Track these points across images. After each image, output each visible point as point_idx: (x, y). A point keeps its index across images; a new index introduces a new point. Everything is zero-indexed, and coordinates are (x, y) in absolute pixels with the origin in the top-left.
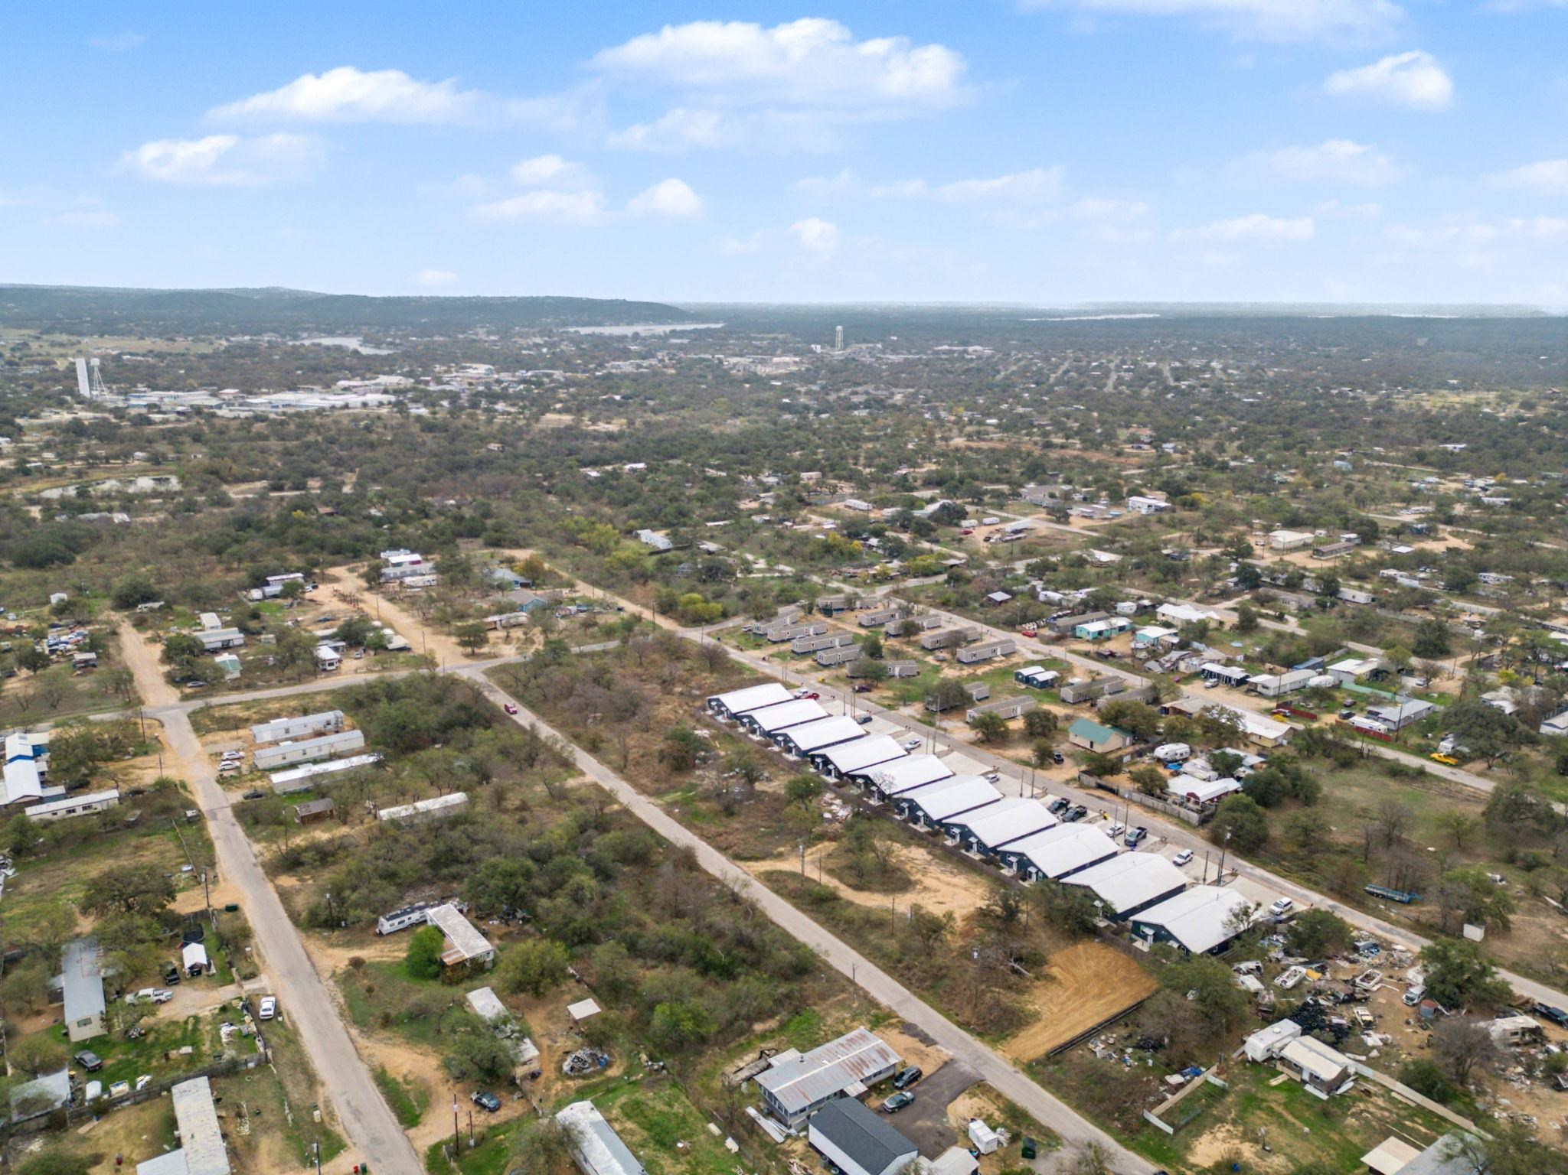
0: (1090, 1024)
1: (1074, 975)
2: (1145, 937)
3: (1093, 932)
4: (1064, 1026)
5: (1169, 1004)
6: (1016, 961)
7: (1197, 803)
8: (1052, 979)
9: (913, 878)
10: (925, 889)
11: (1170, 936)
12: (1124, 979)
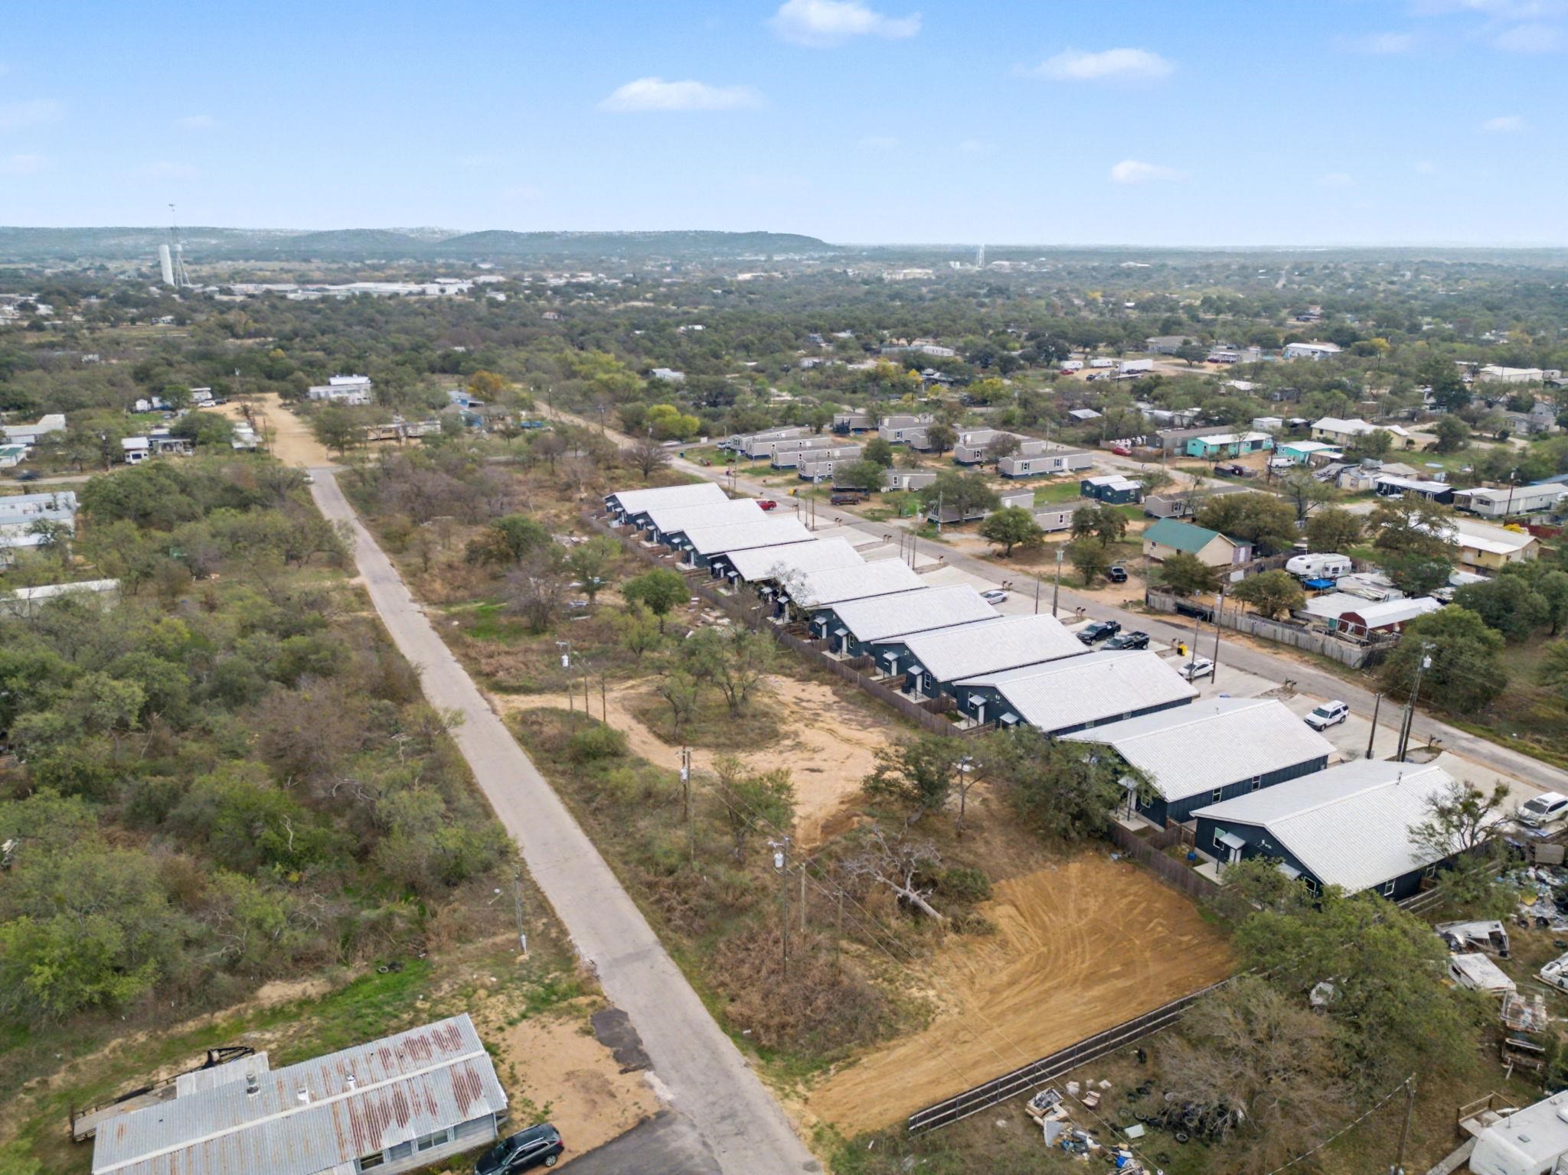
0: (1049, 1047)
1: (1044, 928)
2: (1222, 853)
3: (1111, 838)
4: (985, 1046)
5: (1248, 1017)
6: (916, 886)
7: (1359, 631)
8: (985, 930)
9: (783, 728)
10: (799, 746)
11: (1279, 852)
12: (1158, 942)
